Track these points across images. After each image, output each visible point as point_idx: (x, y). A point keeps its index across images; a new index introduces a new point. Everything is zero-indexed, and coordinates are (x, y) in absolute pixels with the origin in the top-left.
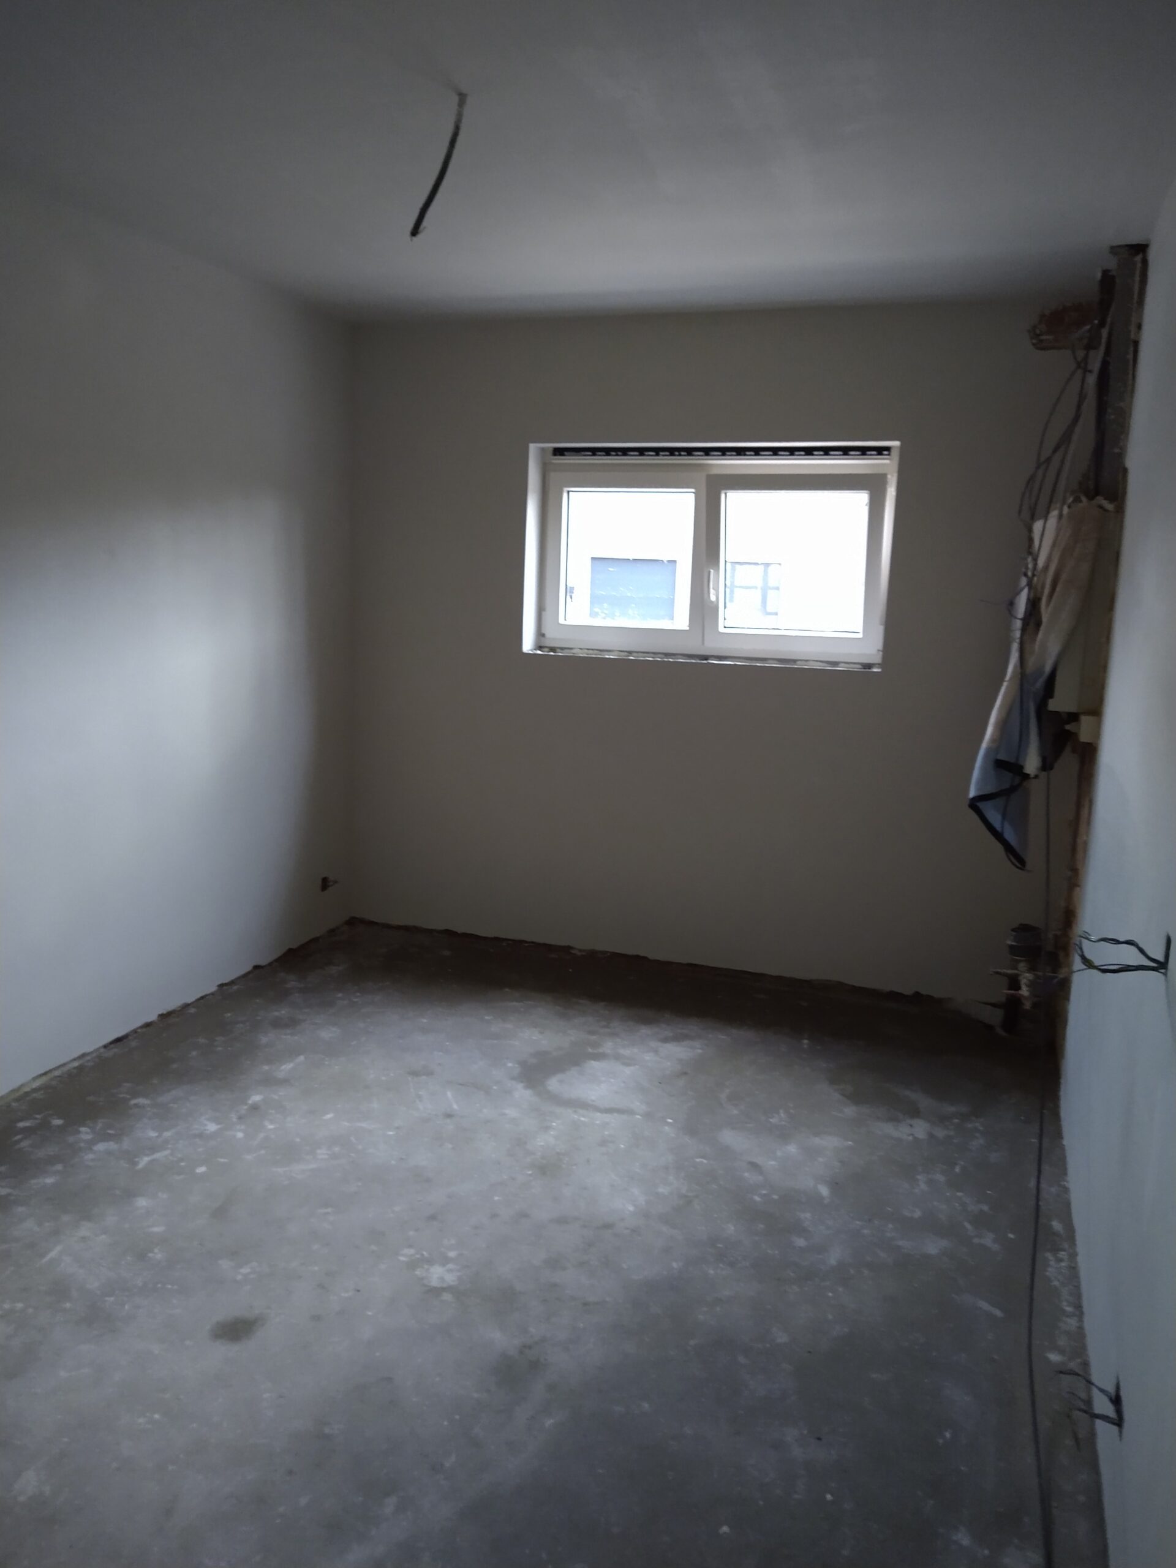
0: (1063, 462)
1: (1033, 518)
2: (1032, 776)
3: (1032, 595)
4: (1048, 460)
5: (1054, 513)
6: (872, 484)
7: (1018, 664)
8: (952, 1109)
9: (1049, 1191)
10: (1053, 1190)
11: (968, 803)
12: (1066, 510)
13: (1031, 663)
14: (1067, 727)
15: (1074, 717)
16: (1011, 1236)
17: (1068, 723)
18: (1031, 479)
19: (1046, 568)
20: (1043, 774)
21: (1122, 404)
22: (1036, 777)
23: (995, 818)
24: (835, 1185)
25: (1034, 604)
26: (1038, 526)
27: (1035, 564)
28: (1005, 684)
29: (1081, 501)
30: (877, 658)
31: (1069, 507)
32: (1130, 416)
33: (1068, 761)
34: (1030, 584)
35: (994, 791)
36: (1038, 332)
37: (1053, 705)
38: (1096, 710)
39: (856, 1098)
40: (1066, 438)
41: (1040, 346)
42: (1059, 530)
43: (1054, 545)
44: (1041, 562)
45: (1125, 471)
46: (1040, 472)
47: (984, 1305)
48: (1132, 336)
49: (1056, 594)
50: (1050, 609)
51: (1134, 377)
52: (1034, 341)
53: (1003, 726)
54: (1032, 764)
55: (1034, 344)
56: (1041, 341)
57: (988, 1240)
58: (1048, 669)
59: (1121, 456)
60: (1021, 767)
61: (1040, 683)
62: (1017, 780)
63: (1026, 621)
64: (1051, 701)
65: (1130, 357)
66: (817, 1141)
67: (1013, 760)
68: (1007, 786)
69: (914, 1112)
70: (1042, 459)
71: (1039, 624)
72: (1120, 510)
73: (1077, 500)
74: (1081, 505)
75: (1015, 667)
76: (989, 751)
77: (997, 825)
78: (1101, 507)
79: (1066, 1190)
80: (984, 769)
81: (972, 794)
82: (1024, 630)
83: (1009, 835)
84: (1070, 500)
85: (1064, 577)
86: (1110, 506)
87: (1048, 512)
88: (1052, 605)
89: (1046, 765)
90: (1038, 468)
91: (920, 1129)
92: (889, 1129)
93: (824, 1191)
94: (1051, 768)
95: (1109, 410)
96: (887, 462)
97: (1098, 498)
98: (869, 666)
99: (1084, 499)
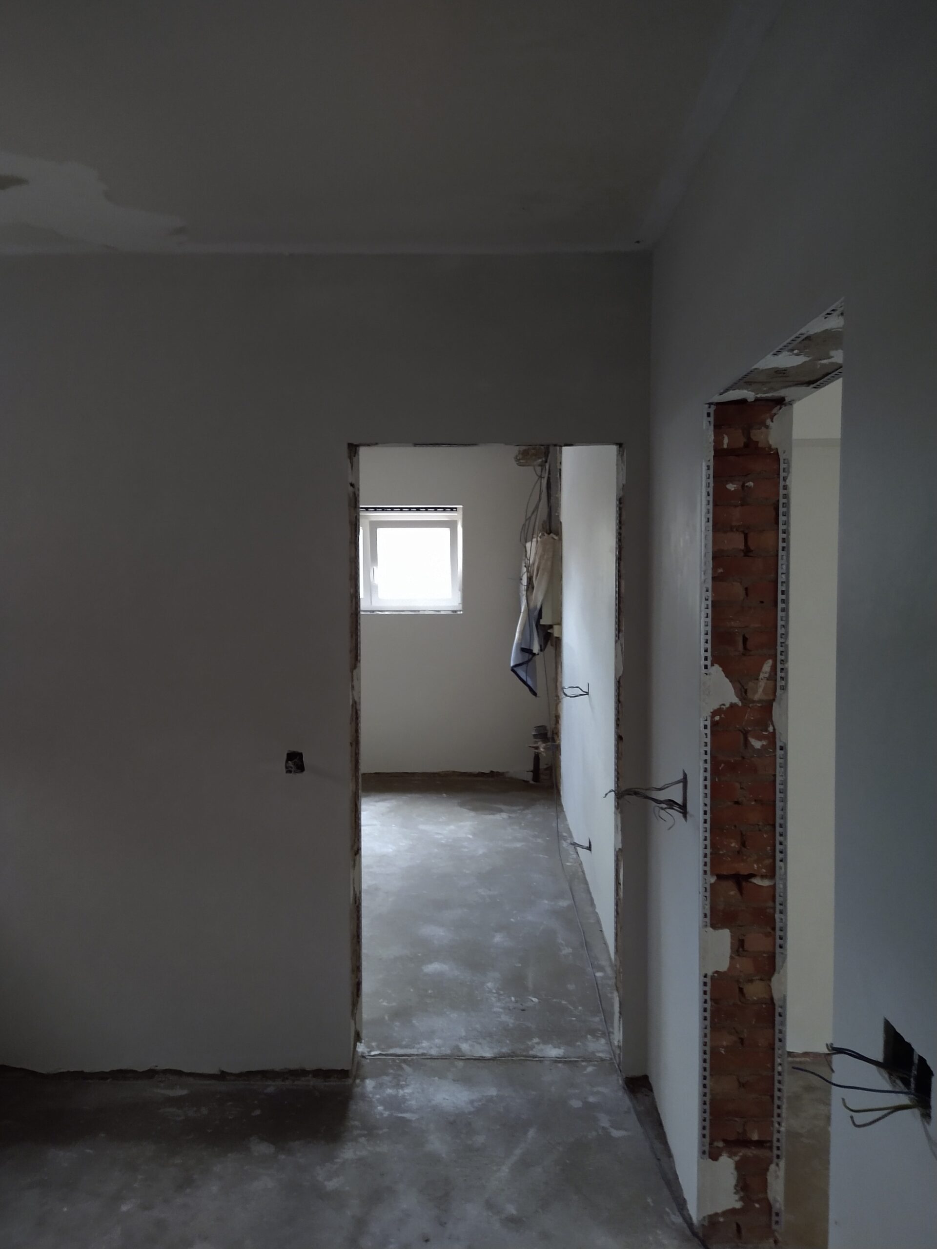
0: (536, 519)
1: (526, 542)
2: (537, 654)
3: (529, 576)
4: (530, 518)
5: (534, 540)
6: (451, 525)
7: (526, 604)
8: (518, 808)
9: (561, 826)
10: (562, 825)
11: (510, 668)
12: (539, 539)
13: (532, 605)
14: (549, 631)
15: (551, 627)
16: (548, 839)
17: (549, 629)
18: (524, 525)
19: (534, 564)
20: (541, 653)
21: (557, 496)
22: (538, 654)
23: (523, 675)
24: (474, 834)
25: (530, 579)
26: (528, 545)
27: (529, 562)
28: (522, 614)
29: (544, 535)
30: (460, 607)
31: (540, 538)
32: (560, 501)
33: (550, 649)
34: (528, 571)
35: (521, 662)
36: (518, 458)
37: (542, 622)
38: (560, 624)
39: (474, 809)
40: (537, 507)
41: (520, 465)
42: (537, 548)
43: (536, 553)
44: (531, 562)
45: (561, 523)
46: (528, 522)
47: (541, 856)
48: (558, 467)
49: (539, 575)
50: (537, 582)
51: (560, 485)
52: (517, 463)
53: (523, 633)
54: (536, 649)
55: (517, 464)
56: (520, 462)
57: (539, 840)
58: (539, 607)
59: (558, 517)
60: (532, 650)
61: (536, 613)
62: (531, 656)
63: (528, 586)
64: (541, 620)
65: (558, 476)
66: (462, 824)
67: (528, 648)
68: (526, 659)
69: (501, 811)
70: (527, 517)
71: (533, 588)
72: (560, 539)
73: (543, 535)
74: (545, 537)
75: (525, 607)
76: (518, 644)
77: (524, 678)
78: (553, 538)
79: (568, 825)
80: (516, 654)
81: (512, 664)
82: (527, 590)
83: (530, 682)
84: (540, 535)
85: (541, 567)
86: (556, 538)
87: (532, 539)
88: (537, 579)
89: (542, 650)
90: (526, 520)
91: (504, 815)
92: (491, 817)
93: (471, 836)
94: (544, 650)
95: (552, 498)
96: (456, 514)
97: (551, 534)
98: (455, 611)
99: (545, 534)
